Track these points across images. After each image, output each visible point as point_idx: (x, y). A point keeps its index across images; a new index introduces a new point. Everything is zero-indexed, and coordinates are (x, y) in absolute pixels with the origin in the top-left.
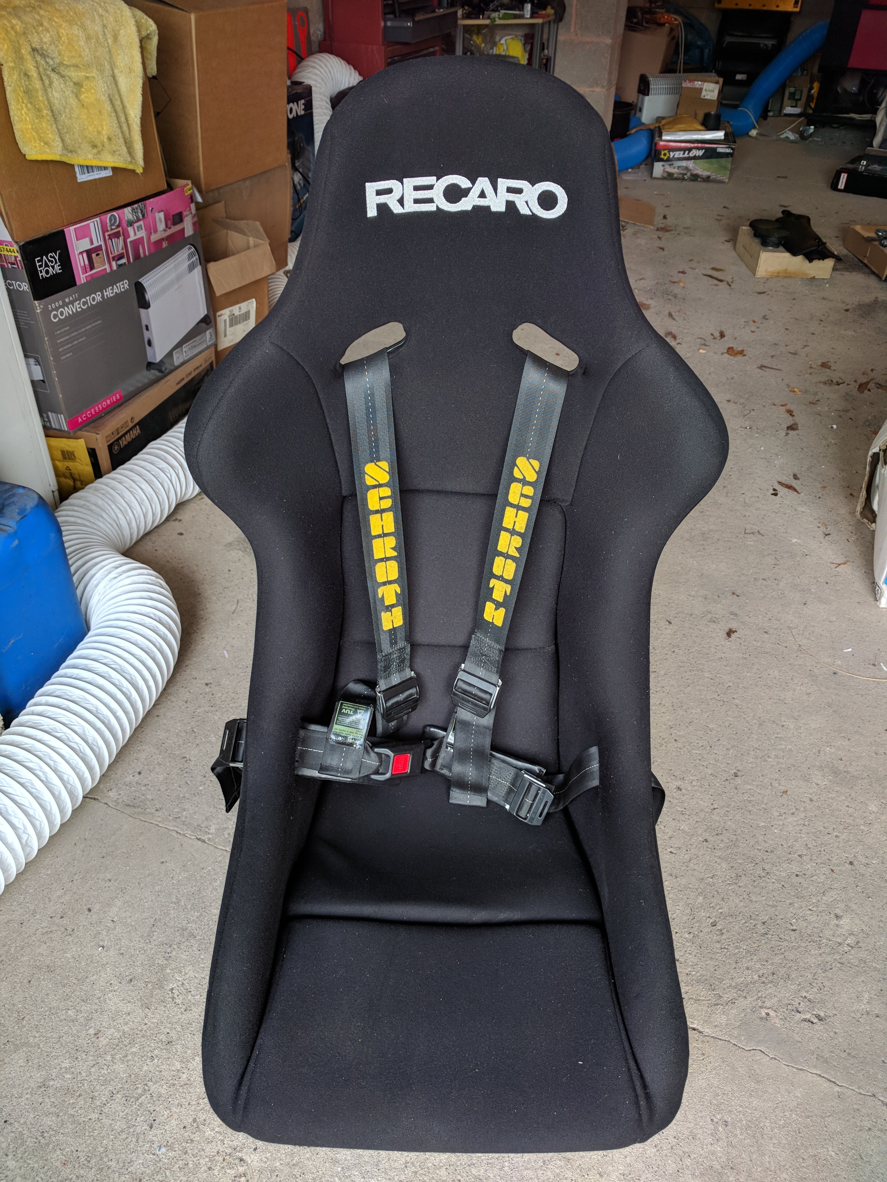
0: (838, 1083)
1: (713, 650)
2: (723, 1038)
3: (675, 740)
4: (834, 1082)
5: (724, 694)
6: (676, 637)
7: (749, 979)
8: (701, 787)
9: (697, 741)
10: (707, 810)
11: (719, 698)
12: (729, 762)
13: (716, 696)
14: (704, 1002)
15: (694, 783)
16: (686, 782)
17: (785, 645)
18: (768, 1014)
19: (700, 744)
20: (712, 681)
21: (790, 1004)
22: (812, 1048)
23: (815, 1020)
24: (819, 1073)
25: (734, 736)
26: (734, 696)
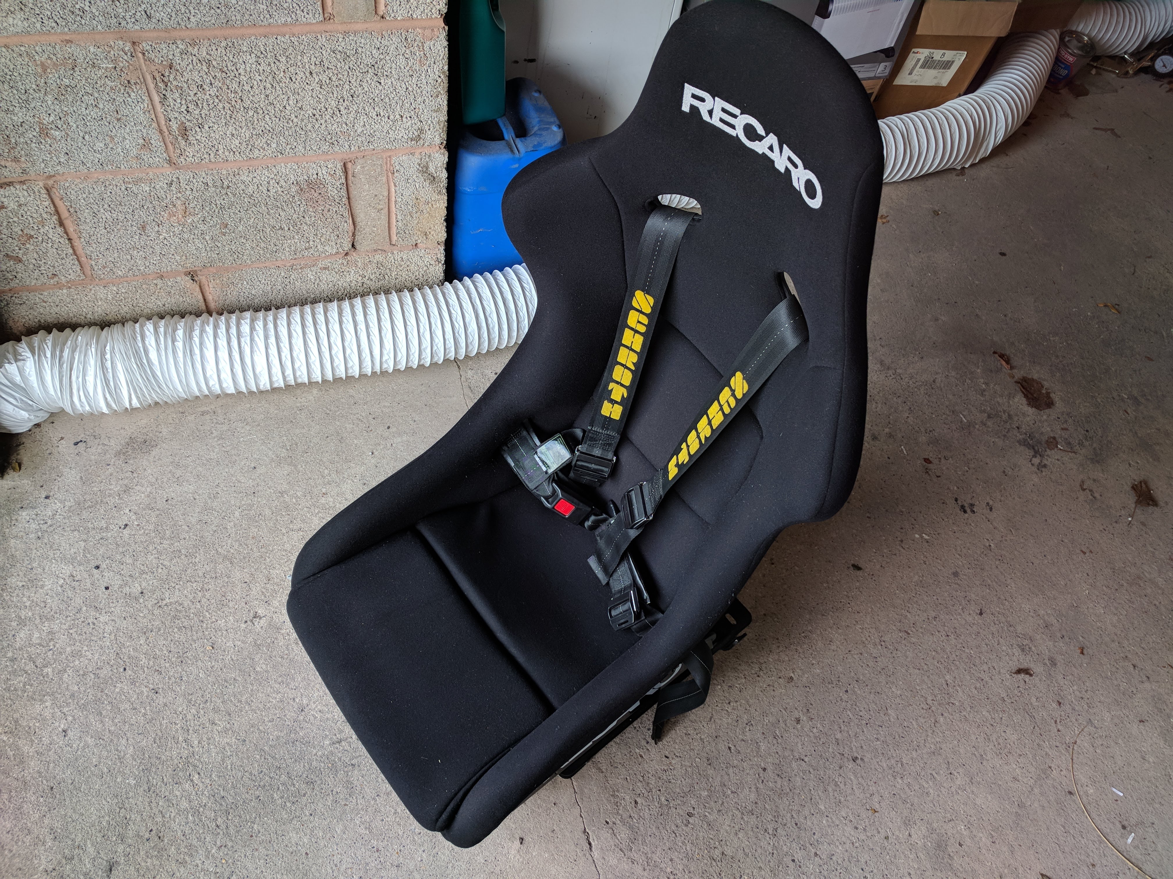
2: (599, 869)
8: (816, 737)
10: (796, 754)
12: (864, 747)
15: (815, 730)
16: (810, 723)
17: (1060, 728)
20: (945, 686)
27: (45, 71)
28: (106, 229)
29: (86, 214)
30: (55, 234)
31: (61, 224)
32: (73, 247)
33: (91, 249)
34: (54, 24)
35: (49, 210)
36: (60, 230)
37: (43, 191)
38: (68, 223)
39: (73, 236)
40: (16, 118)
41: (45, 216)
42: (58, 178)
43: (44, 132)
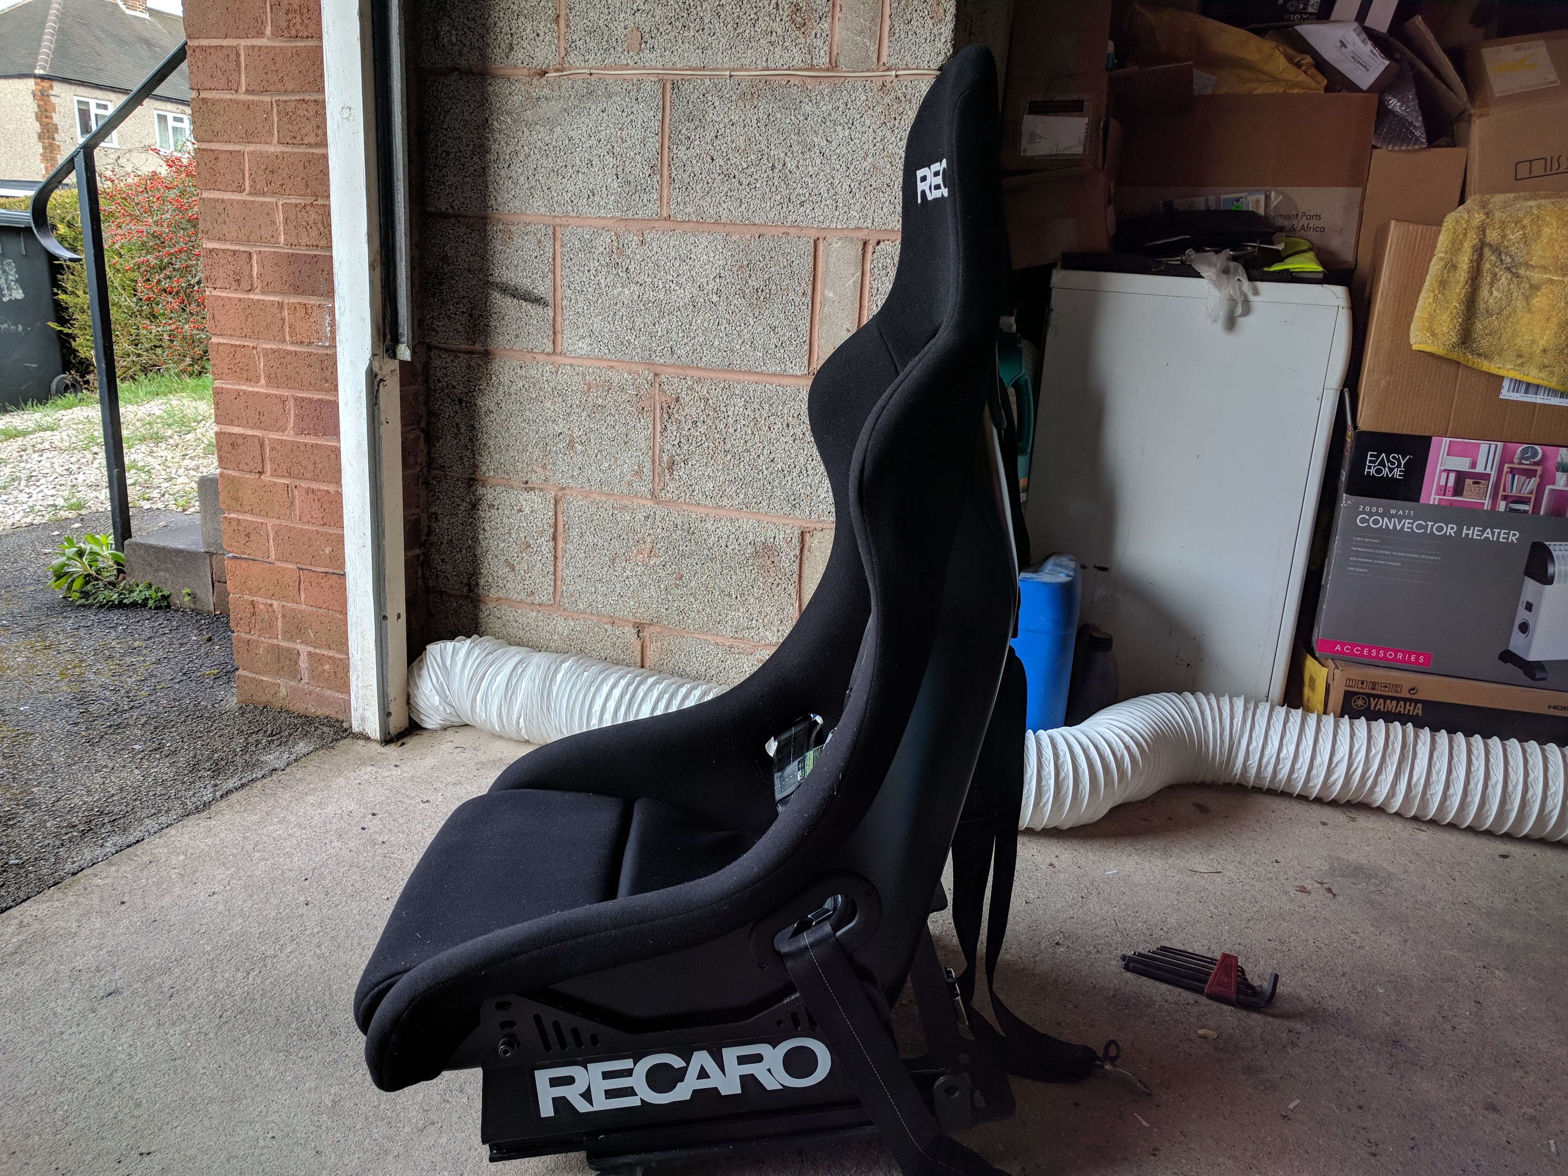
27: (589, 389)
28: (585, 552)
29: (575, 533)
30: (546, 547)
31: (554, 538)
32: (555, 566)
33: (567, 572)
34: (607, 351)
35: (550, 521)
36: (551, 544)
37: (553, 501)
38: (560, 540)
39: (560, 554)
40: (556, 428)
41: (545, 526)
42: (568, 491)
43: (571, 445)
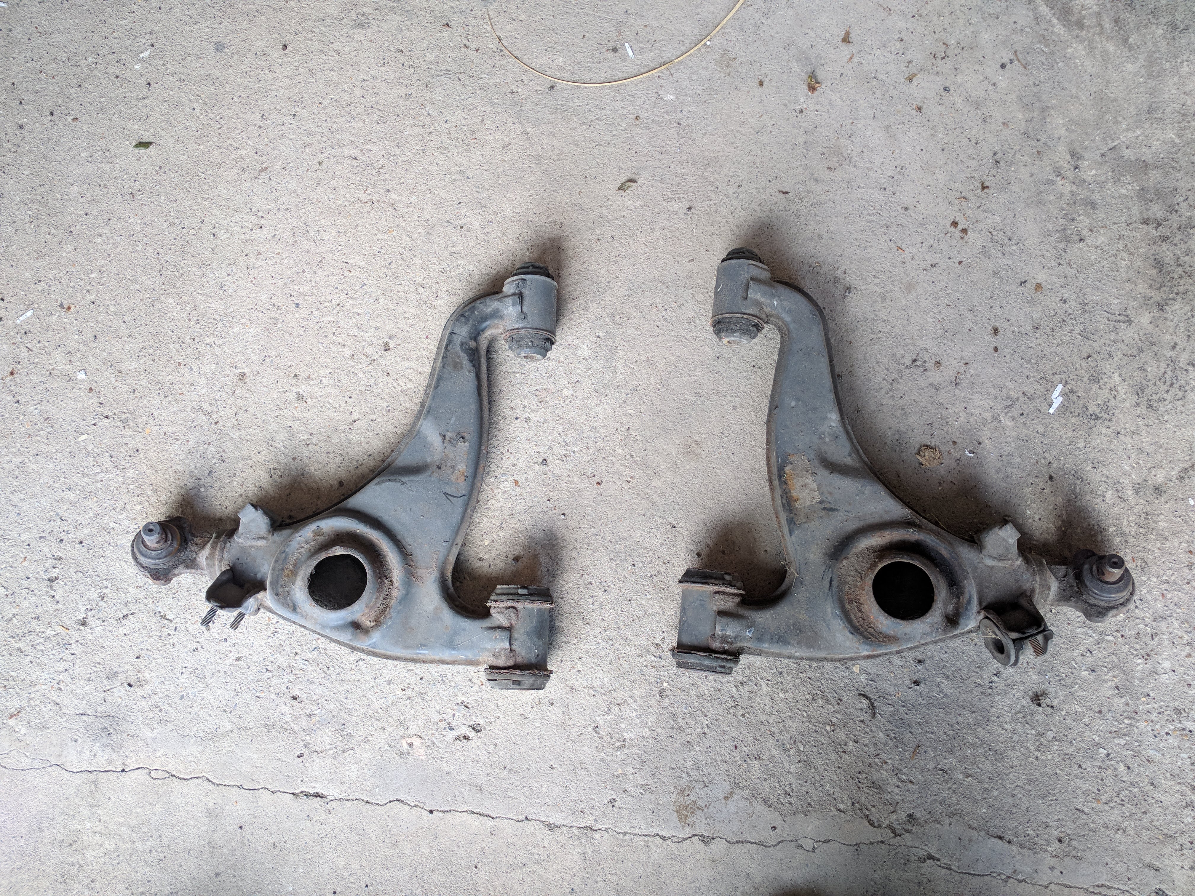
0: (492, 815)
1: (358, 92)
2: (354, 797)
3: (298, 305)
4: (488, 816)
5: (374, 186)
6: (298, 79)
7: (390, 699)
8: (334, 386)
9: (329, 298)
10: (342, 427)
11: (365, 197)
12: (378, 325)
13: (361, 195)
14: (331, 752)
15: (325, 381)
16: (312, 383)
17: (474, 46)
18: (411, 745)
19: (335, 303)
20: (355, 163)
21: (441, 721)
22: (464, 777)
23: (471, 734)
24: (470, 808)
25: (386, 271)
26: (390, 187)
